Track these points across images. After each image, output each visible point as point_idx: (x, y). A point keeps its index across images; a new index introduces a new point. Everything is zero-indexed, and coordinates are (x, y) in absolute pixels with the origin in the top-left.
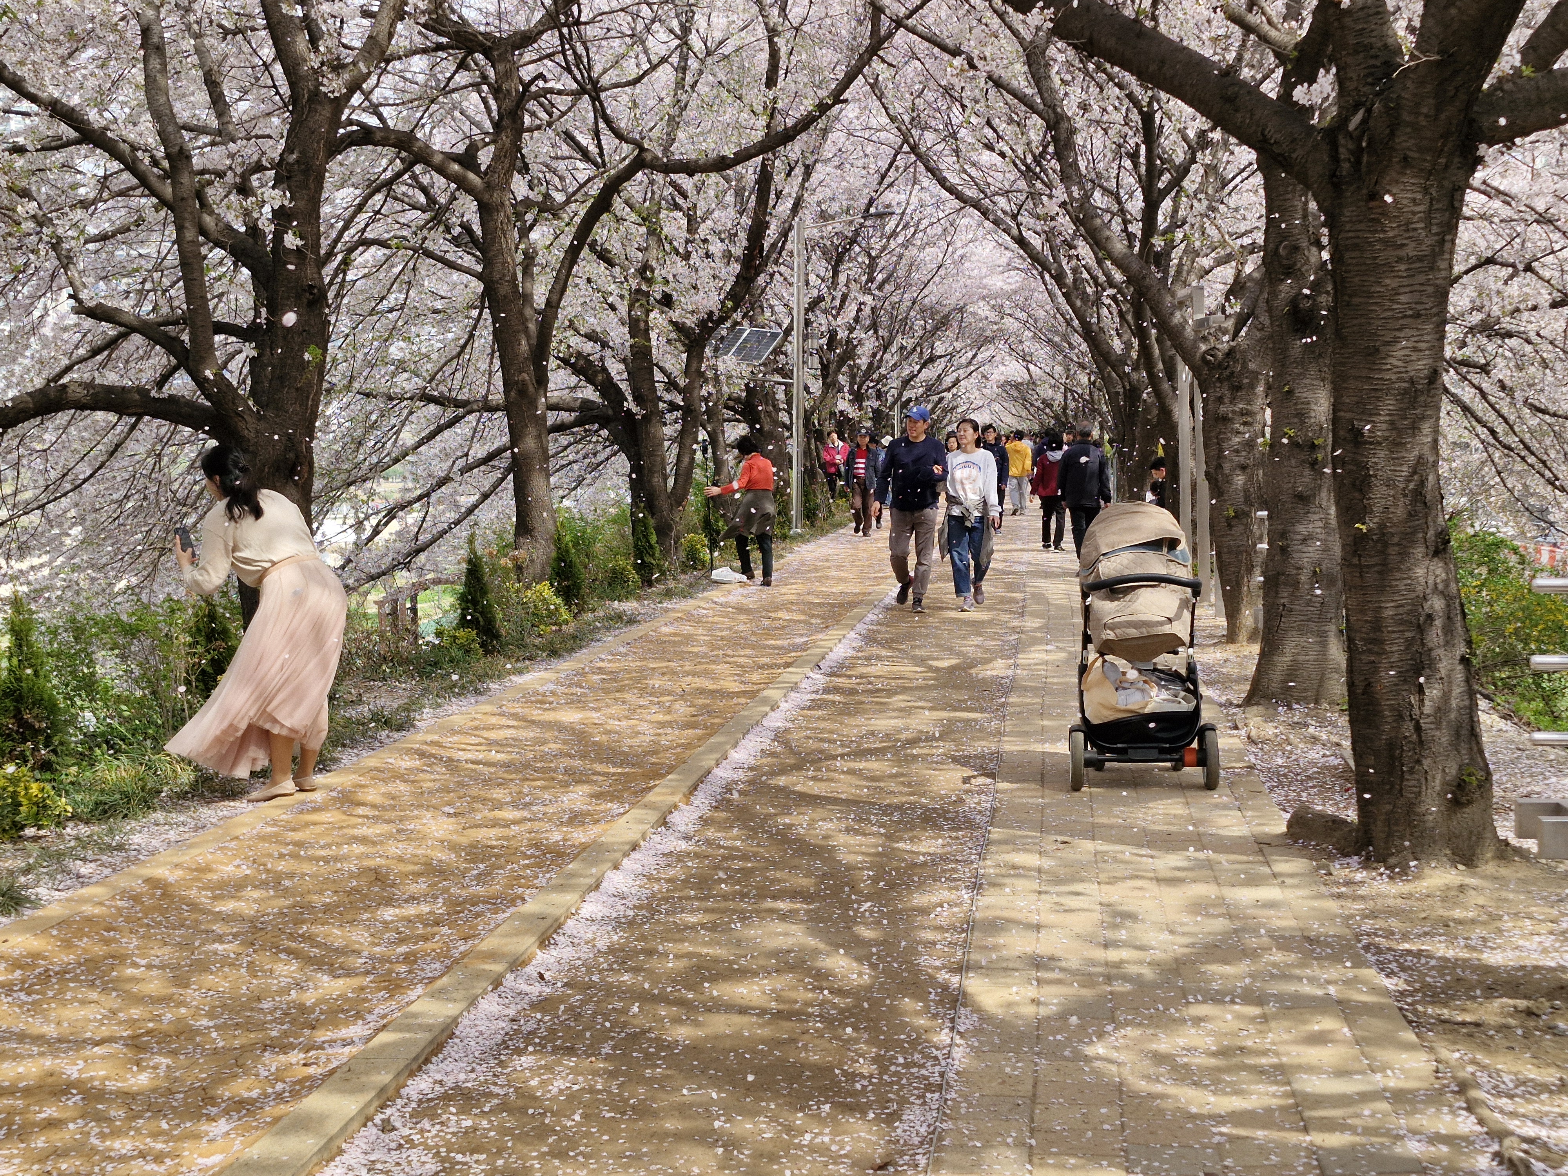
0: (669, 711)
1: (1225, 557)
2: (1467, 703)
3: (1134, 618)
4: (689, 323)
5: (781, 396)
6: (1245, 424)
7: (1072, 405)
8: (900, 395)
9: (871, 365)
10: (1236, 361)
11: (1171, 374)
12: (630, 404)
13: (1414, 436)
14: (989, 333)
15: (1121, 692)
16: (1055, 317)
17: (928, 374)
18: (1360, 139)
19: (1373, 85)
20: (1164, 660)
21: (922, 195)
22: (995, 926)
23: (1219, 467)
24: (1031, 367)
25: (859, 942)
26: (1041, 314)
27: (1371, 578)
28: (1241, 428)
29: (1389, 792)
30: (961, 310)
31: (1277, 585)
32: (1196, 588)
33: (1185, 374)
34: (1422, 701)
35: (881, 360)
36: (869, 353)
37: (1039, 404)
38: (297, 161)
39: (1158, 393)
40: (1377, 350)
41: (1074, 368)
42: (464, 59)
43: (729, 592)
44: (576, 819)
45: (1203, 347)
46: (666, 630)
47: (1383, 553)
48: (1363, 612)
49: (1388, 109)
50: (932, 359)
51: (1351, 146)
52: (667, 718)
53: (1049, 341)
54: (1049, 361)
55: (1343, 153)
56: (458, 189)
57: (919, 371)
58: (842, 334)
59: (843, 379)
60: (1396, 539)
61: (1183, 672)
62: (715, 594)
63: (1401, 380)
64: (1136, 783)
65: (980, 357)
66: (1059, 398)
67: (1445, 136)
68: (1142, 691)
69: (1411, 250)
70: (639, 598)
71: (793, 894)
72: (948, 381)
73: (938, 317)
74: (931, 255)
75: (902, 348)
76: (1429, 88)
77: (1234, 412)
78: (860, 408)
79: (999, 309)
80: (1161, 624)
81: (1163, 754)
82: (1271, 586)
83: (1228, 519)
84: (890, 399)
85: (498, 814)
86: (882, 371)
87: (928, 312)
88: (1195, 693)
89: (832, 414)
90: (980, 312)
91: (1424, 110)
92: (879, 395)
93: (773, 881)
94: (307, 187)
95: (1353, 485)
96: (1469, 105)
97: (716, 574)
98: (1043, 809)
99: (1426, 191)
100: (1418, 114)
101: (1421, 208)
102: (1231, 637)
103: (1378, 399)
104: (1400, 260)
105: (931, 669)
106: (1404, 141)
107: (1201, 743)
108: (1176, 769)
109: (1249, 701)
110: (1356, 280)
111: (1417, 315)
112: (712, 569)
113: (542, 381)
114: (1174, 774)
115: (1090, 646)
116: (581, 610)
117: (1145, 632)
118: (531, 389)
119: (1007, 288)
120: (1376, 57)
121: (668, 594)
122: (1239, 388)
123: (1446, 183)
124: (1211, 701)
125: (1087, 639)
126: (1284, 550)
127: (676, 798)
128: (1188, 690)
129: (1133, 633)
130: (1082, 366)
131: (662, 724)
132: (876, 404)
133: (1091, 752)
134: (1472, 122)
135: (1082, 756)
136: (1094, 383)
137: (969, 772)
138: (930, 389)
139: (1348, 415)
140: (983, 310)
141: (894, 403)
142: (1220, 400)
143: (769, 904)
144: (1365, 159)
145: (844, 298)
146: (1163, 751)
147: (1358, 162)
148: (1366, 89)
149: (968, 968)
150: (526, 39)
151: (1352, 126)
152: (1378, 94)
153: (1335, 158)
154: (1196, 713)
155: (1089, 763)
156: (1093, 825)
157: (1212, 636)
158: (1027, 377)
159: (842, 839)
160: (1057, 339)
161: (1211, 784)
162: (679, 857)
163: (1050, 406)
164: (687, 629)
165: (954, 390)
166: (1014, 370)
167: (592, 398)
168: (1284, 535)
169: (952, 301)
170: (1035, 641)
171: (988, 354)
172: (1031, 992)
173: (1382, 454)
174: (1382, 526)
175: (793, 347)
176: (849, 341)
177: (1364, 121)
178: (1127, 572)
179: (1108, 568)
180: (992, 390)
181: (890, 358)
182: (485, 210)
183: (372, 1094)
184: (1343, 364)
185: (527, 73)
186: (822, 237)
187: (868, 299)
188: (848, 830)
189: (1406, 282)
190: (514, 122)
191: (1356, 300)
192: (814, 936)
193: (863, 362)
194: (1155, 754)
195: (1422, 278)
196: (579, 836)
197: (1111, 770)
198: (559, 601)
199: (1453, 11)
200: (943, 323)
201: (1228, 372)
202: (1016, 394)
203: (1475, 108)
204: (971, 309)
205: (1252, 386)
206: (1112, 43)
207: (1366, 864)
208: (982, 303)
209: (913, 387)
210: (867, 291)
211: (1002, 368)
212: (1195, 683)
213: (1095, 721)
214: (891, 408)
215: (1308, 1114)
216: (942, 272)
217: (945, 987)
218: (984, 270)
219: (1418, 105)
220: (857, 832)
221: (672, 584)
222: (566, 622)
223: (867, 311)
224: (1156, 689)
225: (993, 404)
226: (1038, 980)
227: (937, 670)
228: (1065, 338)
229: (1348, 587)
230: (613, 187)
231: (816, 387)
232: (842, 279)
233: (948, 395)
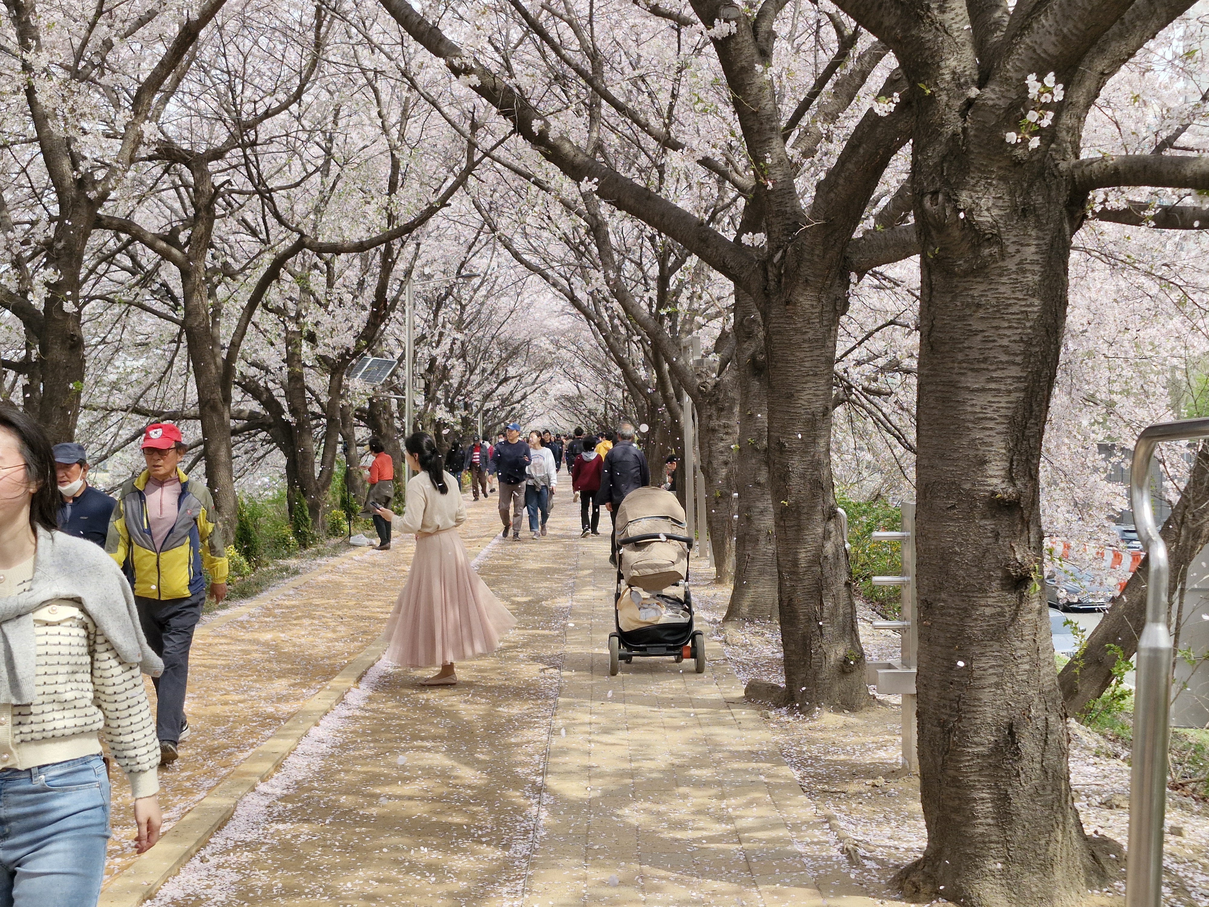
0: (334, 631)
1: (714, 524)
2: (849, 611)
3: (650, 562)
4: (331, 356)
5: (394, 407)
6: (727, 433)
7: (610, 414)
8: (482, 406)
9: (460, 383)
10: (720, 391)
11: (679, 397)
12: (287, 417)
13: (814, 447)
14: (549, 360)
15: (642, 610)
16: (596, 349)
17: (504, 390)
18: (780, 269)
19: (788, 235)
20: (669, 591)
21: (500, 260)
22: (563, 751)
23: (710, 463)
24: (580, 385)
25: (478, 761)
26: (587, 347)
27: (791, 534)
28: (724, 437)
29: (804, 666)
30: (529, 343)
31: (744, 542)
32: (689, 543)
33: (687, 399)
34: (822, 609)
35: (469, 379)
36: (460, 374)
37: (586, 412)
38: (64, 248)
39: (670, 410)
40: (793, 395)
41: (612, 387)
42: (169, 167)
43: (364, 552)
44: (281, 699)
45: (698, 381)
46: (321, 578)
47: (798, 519)
48: (787, 555)
49: (796, 251)
50: (506, 380)
51: (775, 272)
52: (334, 636)
53: (594, 367)
54: (593, 381)
55: (771, 276)
56: (162, 259)
57: (497, 388)
58: (440, 360)
59: (440, 394)
60: (805, 510)
61: (682, 599)
62: (354, 554)
63: (808, 413)
64: (653, 669)
65: (542, 377)
66: (601, 409)
67: (830, 268)
68: (656, 609)
69: (810, 335)
70: (297, 557)
71: (434, 738)
72: (517, 396)
73: (510, 348)
74: (505, 303)
75: (484, 370)
76: (819, 239)
77: (719, 426)
78: (454, 416)
79: (556, 343)
80: (668, 565)
81: (670, 651)
82: (741, 543)
83: (716, 498)
84: (475, 409)
85: (228, 697)
86: (469, 388)
87: (504, 345)
88: (689, 611)
89: (433, 421)
90: (542, 345)
91: (817, 252)
92: (467, 406)
93: (420, 731)
94: (71, 266)
95: (780, 476)
96: (843, 250)
97: (352, 540)
98: (592, 687)
99: (819, 300)
100: (813, 255)
101: (817, 310)
102: (719, 580)
103: (794, 425)
104: (804, 341)
105: (513, 603)
106: (806, 270)
107: (693, 643)
108: (678, 661)
109: (726, 619)
110: (779, 353)
111: (815, 375)
112: (350, 536)
113: (227, 399)
114: (677, 665)
115: (623, 582)
116: (258, 564)
117: (657, 571)
118: (220, 405)
119: (561, 327)
120: (789, 219)
121: (319, 554)
122: (722, 410)
123: (831, 295)
124: (702, 619)
125: (620, 576)
126: (748, 519)
127: (347, 685)
128: (685, 610)
129: (650, 571)
130: (618, 385)
131: (331, 640)
132: (464, 413)
133: (624, 651)
134: (846, 258)
135: (617, 652)
136: (627, 398)
137: (542, 666)
138: (505, 401)
139: (776, 434)
140: (545, 343)
141: (478, 412)
142: (710, 417)
143: (419, 743)
144: (783, 280)
145: (441, 334)
146: (669, 648)
147: (779, 282)
148: (784, 238)
149: (547, 773)
150: (218, 154)
151: (775, 260)
152: (790, 242)
153: (766, 279)
154: (690, 624)
155: (621, 657)
156: (624, 695)
157: (707, 580)
158: (577, 392)
159: (462, 706)
160: (599, 365)
161: (699, 670)
162: (354, 719)
163: (595, 415)
164: (336, 578)
165: (523, 402)
166: (567, 387)
167: (258, 410)
168: (748, 509)
169: (521, 336)
170: (585, 584)
171: (548, 375)
172: (585, 783)
173: (796, 458)
174: (797, 502)
175: (405, 373)
176: (445, 367)
177: (783, 257)
178: (645, 533)
179: (634, 531)
180: (551, 401)
181: (476, 378)
182: (186, 275)
183: (193, 842)
184: (772, 403)
185: (219, 180)
186: (425, 291)
187: (459, 336)
188: (466, 702)
189: (808, 354)
190: (208, 213)
191: (779, 365)
192: (451, 759)
193: (455, 382)
194: (664, 651)
195: (817, 352)
196: (286, 708)
197: (636, 663)
198: (242, 559)
199: (832, 195)
200: (515, 353)
201: (714, 399)
202: (569, 405)
203: (848, 250)
204: (535, 342)
205: (731, 408)
206: (631, 202)
207: (791, 713)
208: (543, 339)
209: (492, 400)
210: (459, 329)
211: (559, 386)
212: (689, 605)
213: (625, 630)
214: (476, 416)
215: (741, 835)
216: (514, 315)
217: (534, 783)
218: (545, 314)
219: (813, 249)
220: (472, 703)
221: (321, 547)
222: (248, 573)
223: (458, 343)
224: (664, 609)
225: (551, 412)
226: (590, 777)
227: (519, 603)
228: (605, 364)
229: (778, 540)
230: (279, 262)
231: (420, 400)
232: (440, 320)
233: (518, 406)
